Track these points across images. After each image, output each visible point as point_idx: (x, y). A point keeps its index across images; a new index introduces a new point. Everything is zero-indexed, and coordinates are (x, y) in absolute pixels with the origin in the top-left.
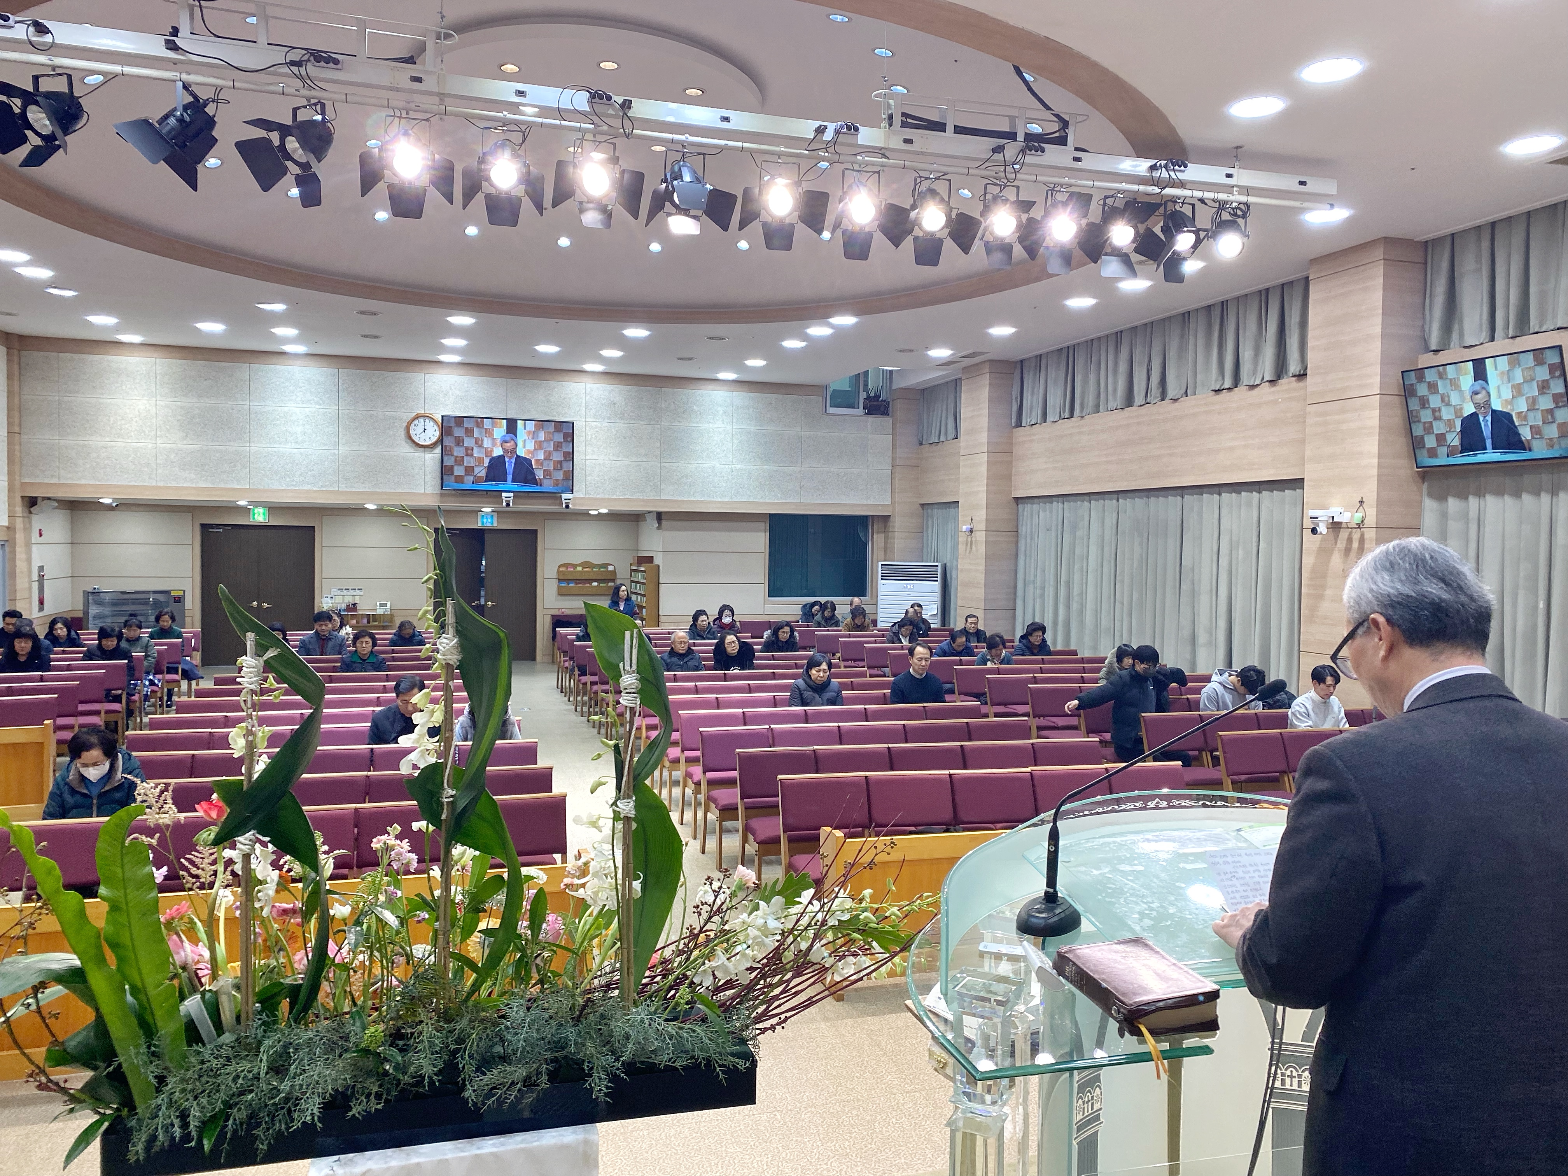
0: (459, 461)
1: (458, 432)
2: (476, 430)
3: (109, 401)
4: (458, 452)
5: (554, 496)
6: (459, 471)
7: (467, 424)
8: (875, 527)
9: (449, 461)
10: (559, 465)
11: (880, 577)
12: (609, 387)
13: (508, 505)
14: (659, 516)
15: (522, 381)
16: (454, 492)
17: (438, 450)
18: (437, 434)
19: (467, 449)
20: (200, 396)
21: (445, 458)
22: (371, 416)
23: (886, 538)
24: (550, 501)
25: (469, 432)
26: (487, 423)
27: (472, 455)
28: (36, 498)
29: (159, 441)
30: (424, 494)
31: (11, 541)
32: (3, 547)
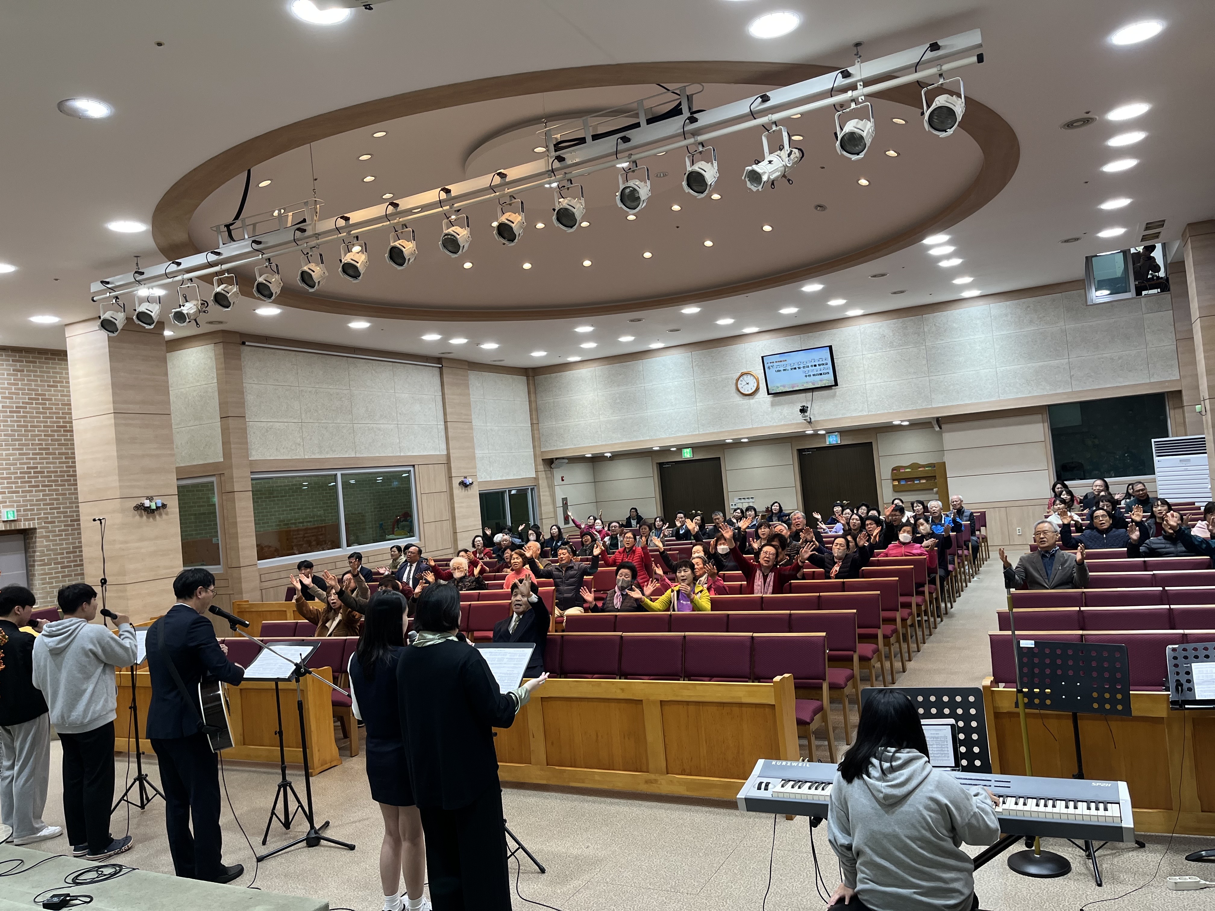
3: (575, 397)
8: (1171, 403)
11: (1155, 454)
12: (879, 324)
14: (939, 421)
15: (810, 334)
18: (756, 385)
20: (618, 386)
22: (714, 380)
23: (1183, 412)
28: (552, 459)
29: (601, 417)
30: (753, 428)
31: (537, 485)
32: (532, 490)
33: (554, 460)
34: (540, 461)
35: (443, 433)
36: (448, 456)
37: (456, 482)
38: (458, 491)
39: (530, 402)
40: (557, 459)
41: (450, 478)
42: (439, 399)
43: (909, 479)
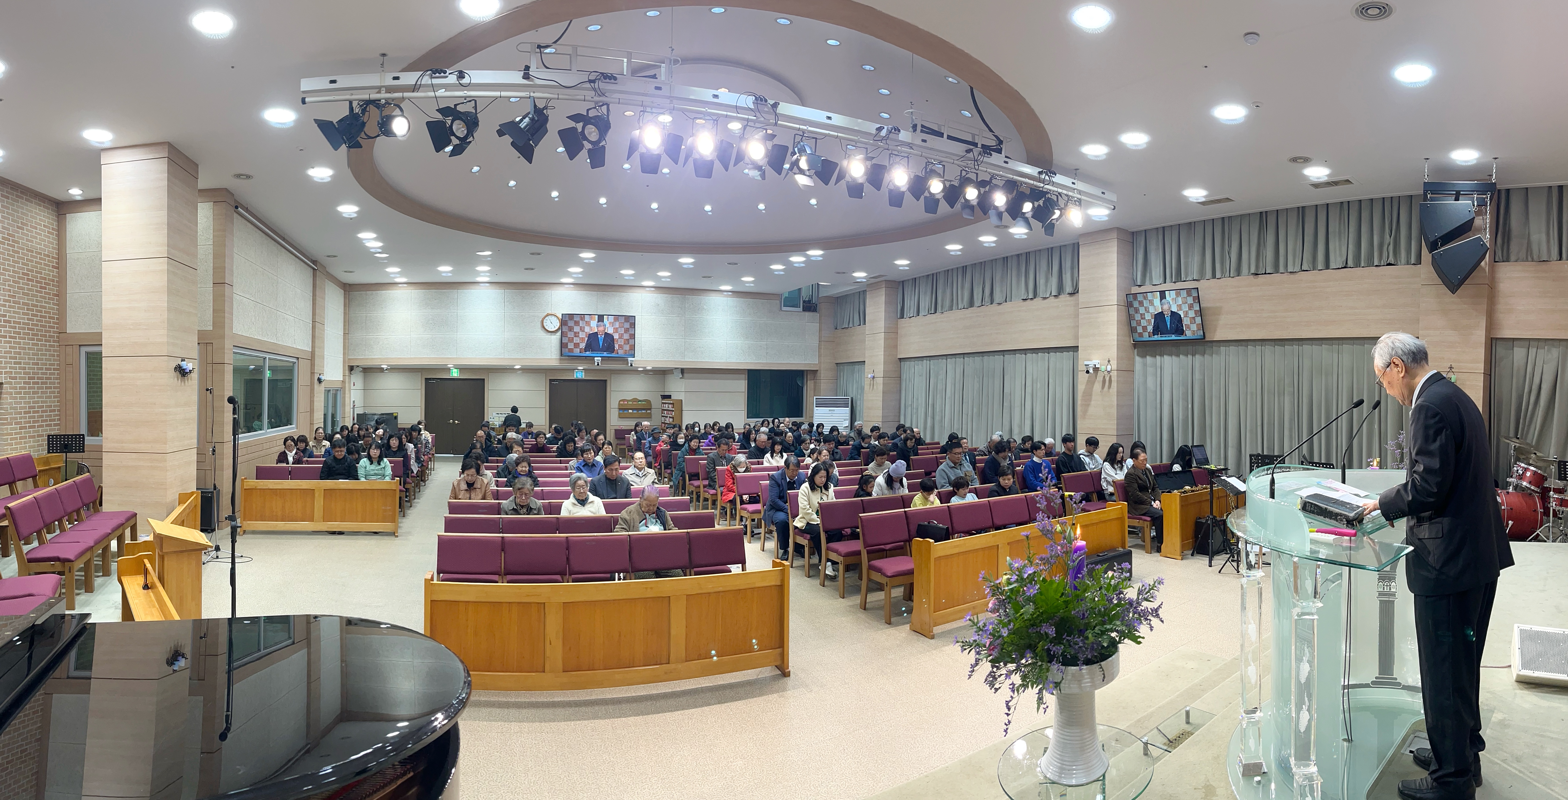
0: (571, 340)
1: (571, 323)
2: (581, 322)
4: (571, 335)
5: (624, 360)
6: (571, 346)
7: (576, 319)
8: (809, 376)
9: (565, 340)
10: (627, 342)
11: (815, 406)
12: (656, 295)
13: (598, 364)
14: (683, 371)
15: (606, 293)
16: (567, 357)
17: (559, 333)
18: (558, 325)
19: (575, 333)
21: (563, 338)
22: (522, 316)
23: (815, 383)
24: (621, 362)
25: (577, 323)
26: (587, 318)
27: (578, 336)
28: (354, 366)
29: (412, 334)
30: (551, 359)
31: (344, 389)
32: (340, 391)
33: (355, 368)
34: (347, 368)
35: (311, 330)
36: (314, 352)
37: (316, 378)
38: (316, 385)
39: (344, 313)
41: (313, 373)
43: (631, 409)
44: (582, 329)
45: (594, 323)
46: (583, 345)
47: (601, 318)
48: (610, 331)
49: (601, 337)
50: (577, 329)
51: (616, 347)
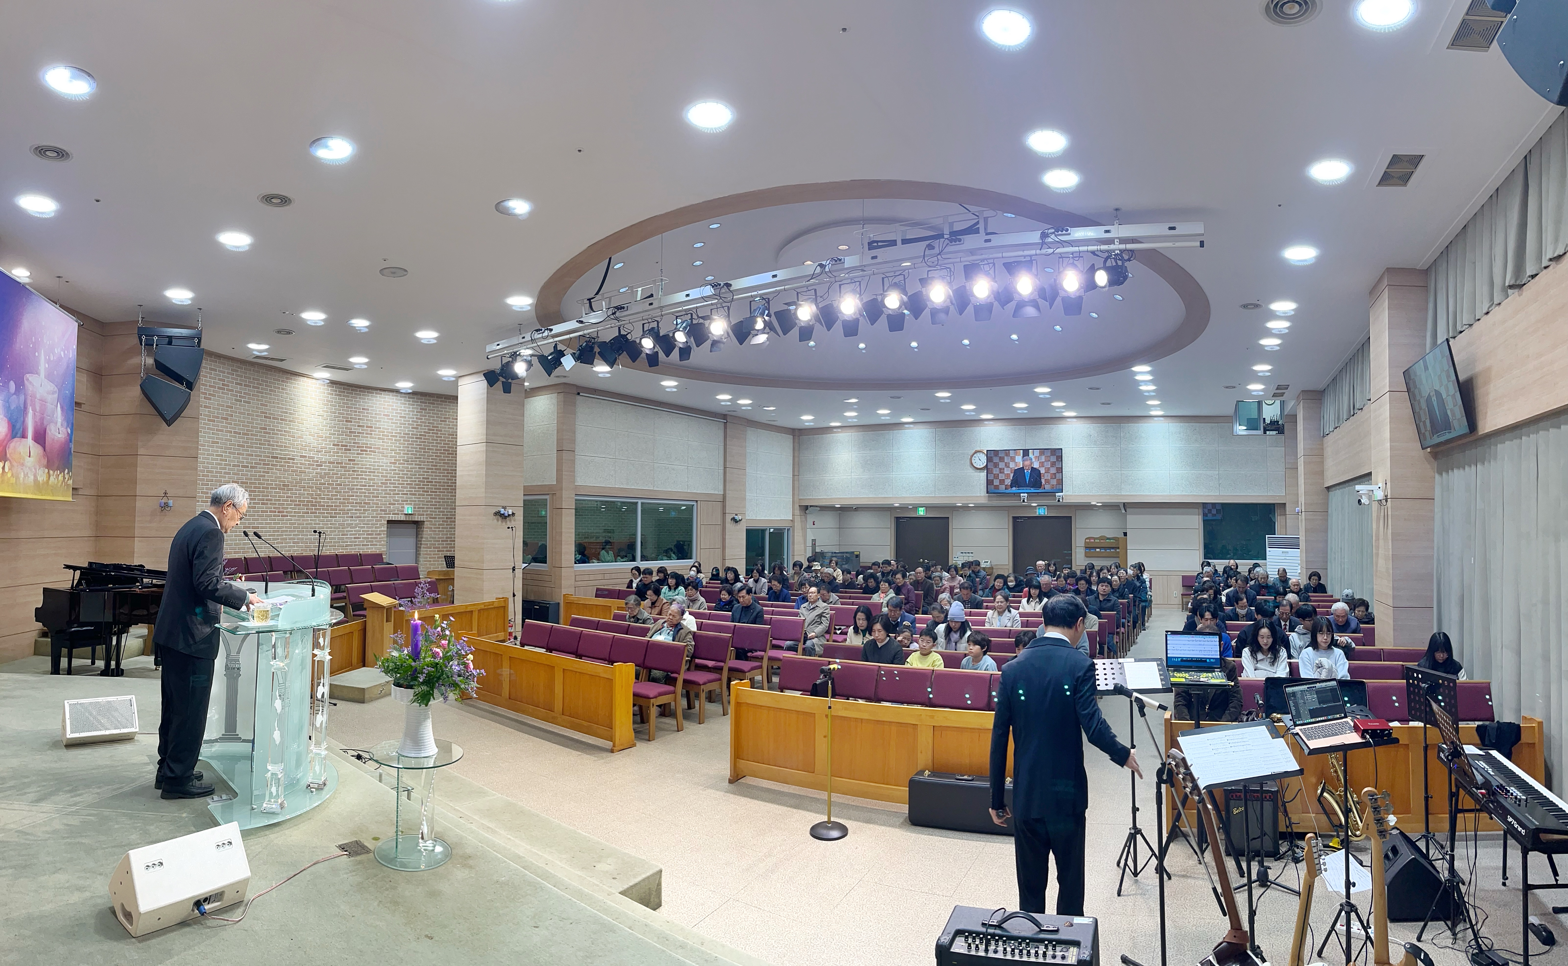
0: (996, 476)
1: (996, 460)
2: (1006, 458)
3: (832, 456)
4: (996, 471)
5: (1052, 494)
6: (996, 482)
7: (1002, 454)
9: (991, 477)
10: (1054, 476)
11: (1275, 546)
14: (1125, 506)
16: (994, 494)
17: (986, 470)
18: (985, 461)
19: (1001, 469)
20: (870, 450)
21: (989, 475)
22: (952, 453)
23: (1285, 517)
24: (1050, 497)
25: (1002, 459)
26: (1012, 454)
27: (1003, 473)
28: (808, 506)
29: (853, 474)
30: (979, 495)
31: (793, 527)
32: (788, 530)
34: (797, 506)
35: (722, 477)
36: (724, 496)
37: (728, 518)
38: (729, 525)
39: (794, 457)
40: (811, 506)
41: (724, 514)
42: (722, 448)
43: (1098, 548)
44: (1007, 465)
45: (1019, 459)
46: (1008, 482)
47: (1026, 452)
48: (1036, 465)
49: (1027, 472)
50: (1002, 465)
51: (1043, 481)
